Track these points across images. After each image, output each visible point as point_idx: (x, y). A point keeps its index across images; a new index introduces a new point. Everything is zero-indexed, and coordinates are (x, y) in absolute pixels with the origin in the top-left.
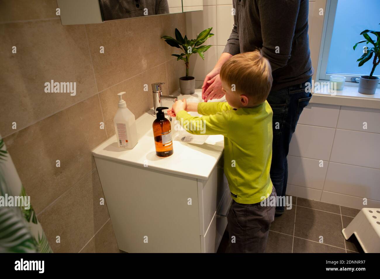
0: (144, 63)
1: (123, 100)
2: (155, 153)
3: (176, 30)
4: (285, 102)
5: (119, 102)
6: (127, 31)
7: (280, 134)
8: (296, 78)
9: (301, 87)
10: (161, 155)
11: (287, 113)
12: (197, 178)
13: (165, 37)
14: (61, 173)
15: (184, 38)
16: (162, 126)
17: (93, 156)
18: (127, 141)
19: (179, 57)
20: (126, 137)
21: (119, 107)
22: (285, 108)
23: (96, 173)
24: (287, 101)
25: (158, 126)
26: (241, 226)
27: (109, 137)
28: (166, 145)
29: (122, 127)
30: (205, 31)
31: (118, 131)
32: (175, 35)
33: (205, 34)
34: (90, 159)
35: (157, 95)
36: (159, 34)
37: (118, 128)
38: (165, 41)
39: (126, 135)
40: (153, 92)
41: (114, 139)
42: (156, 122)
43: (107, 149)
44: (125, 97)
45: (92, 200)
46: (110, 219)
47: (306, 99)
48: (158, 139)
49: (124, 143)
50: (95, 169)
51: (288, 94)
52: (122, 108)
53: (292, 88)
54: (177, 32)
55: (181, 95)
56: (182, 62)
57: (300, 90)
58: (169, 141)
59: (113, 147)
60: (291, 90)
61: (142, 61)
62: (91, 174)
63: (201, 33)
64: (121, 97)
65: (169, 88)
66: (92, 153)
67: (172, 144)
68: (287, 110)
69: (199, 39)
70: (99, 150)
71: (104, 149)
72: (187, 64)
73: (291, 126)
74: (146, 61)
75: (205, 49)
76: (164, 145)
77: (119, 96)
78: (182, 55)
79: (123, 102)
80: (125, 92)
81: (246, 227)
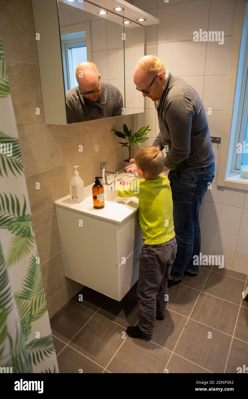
0: (97, 148)
1: (77, 171)
2: (93, 207)
3: (125, 125)
4: (193, 180)
5: (74, 172)
6: (85, 126)
7: (190, 203)
8: (202, 164)
9: (206, 170)
10: (96, 208)
11: (195, 188)
12: (115, 222)
13: (114, 130)
14: (34, 211)
15: (129, 131)
16: (98, 189)
17: (55, 205)
18: (77, 197)
19: (125, 144)
20: (76, 195)
21: (74, 175)
22: (194, 184)
23: (55, 217)
24: (195, 179)
25: (96, 189)
26: (145, 261)
27: (67, 195)
28: (100, 201)
29: (74, 188)
30: (144, 127)
31: (72, 190)
32: (123, 128)
33: (144, 129)
34: (53, 206)
35: (104, 170)
36: (110, 127)
37: (72, 188)
38: (115, 133)
39: (76, 193)
40: (101, 168)
41: (69, 196)
42: (95, 186)
43: (64, 201)
44: (78, 169)
45: (51, 234)
46: (61, 251)
47: (209, 179)
48: (95, 198)
49: (75, 199)
50: (55, 214)
51: (196, 174)
52: (75, 176)
53: (199, 170)
54: (125, 127)
55: (124, 173)
56: (126, 149)
57: (205, 172)
58: (102, 198)
59: (68, 201)
60: (198, 172)
61: (95, 146)
62: (52, 217)
63: (141, 129)
64: (76, 169)
65: (115, 167)
66: (54, 203)
67: (104, 201)
68: (195, 185)
69: (139, 133)
70: (59, 202)
71: (62, 202)
72: (130, 150)
73: (198, 197)
74: (98, 146)
75: (143, 140)
76: (99, 201)
77: (75, 168)
78: (126, 143)
79: (76, 172)
80: (79, 166)
81: (147, 261)
